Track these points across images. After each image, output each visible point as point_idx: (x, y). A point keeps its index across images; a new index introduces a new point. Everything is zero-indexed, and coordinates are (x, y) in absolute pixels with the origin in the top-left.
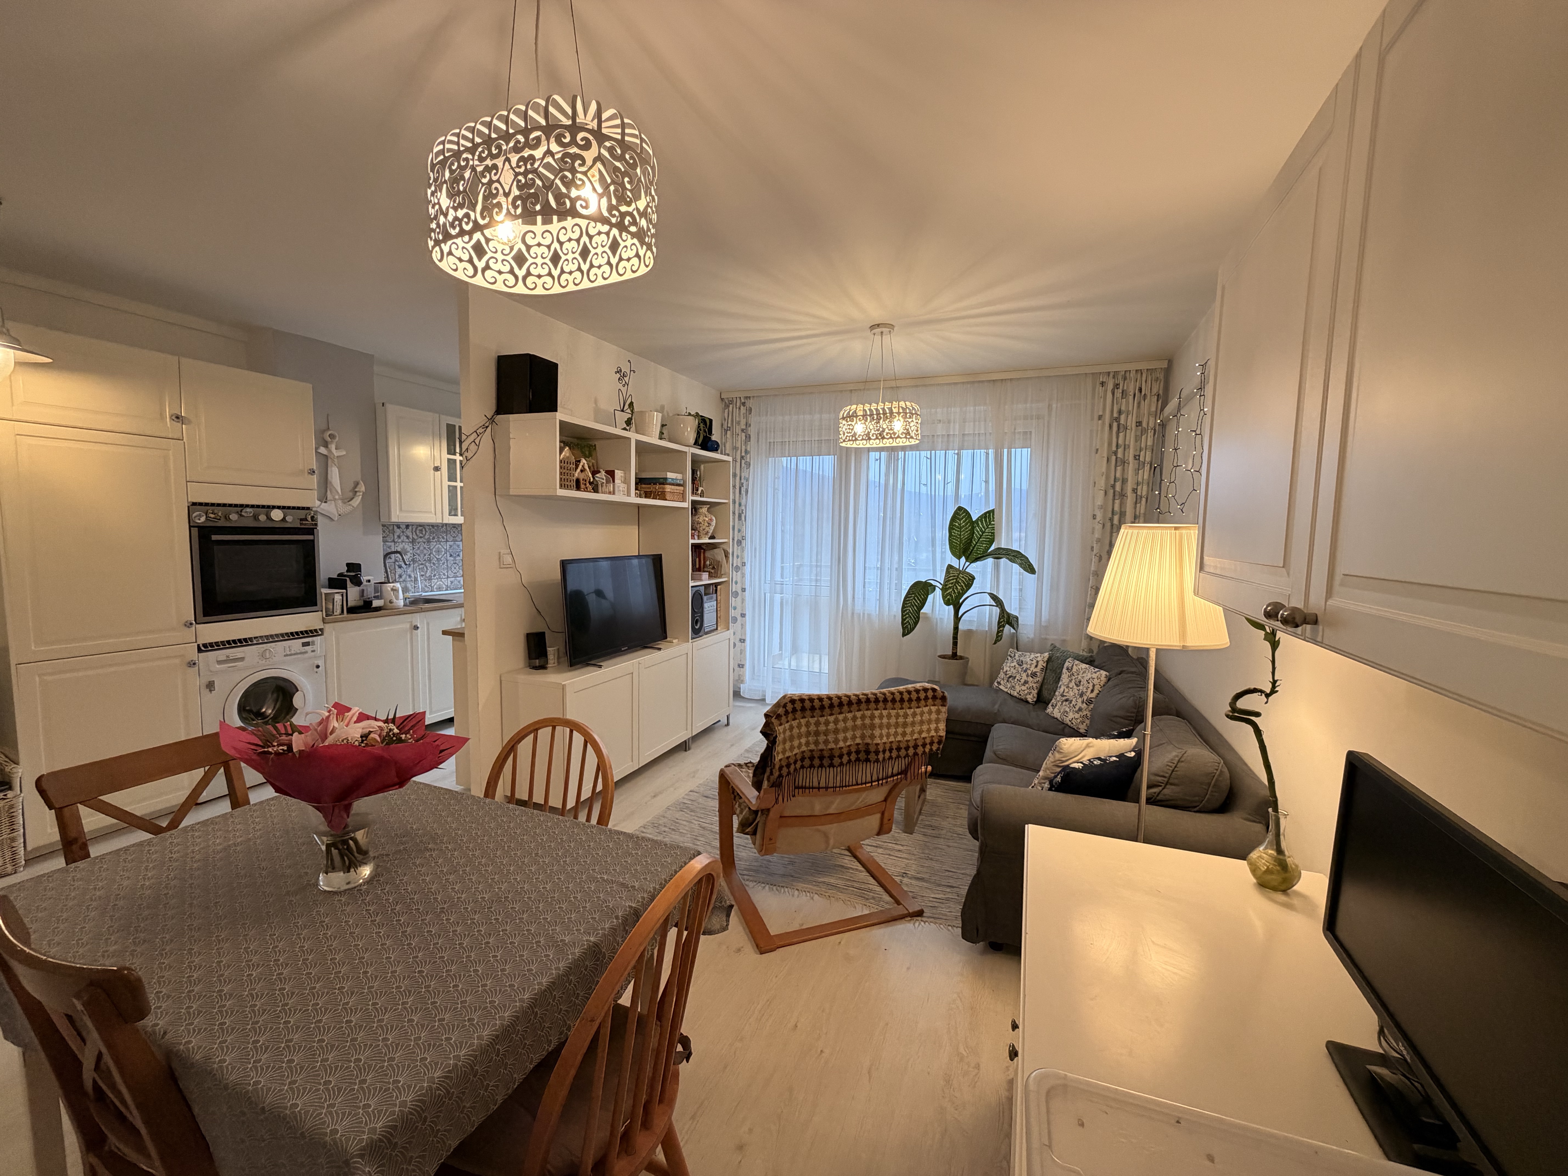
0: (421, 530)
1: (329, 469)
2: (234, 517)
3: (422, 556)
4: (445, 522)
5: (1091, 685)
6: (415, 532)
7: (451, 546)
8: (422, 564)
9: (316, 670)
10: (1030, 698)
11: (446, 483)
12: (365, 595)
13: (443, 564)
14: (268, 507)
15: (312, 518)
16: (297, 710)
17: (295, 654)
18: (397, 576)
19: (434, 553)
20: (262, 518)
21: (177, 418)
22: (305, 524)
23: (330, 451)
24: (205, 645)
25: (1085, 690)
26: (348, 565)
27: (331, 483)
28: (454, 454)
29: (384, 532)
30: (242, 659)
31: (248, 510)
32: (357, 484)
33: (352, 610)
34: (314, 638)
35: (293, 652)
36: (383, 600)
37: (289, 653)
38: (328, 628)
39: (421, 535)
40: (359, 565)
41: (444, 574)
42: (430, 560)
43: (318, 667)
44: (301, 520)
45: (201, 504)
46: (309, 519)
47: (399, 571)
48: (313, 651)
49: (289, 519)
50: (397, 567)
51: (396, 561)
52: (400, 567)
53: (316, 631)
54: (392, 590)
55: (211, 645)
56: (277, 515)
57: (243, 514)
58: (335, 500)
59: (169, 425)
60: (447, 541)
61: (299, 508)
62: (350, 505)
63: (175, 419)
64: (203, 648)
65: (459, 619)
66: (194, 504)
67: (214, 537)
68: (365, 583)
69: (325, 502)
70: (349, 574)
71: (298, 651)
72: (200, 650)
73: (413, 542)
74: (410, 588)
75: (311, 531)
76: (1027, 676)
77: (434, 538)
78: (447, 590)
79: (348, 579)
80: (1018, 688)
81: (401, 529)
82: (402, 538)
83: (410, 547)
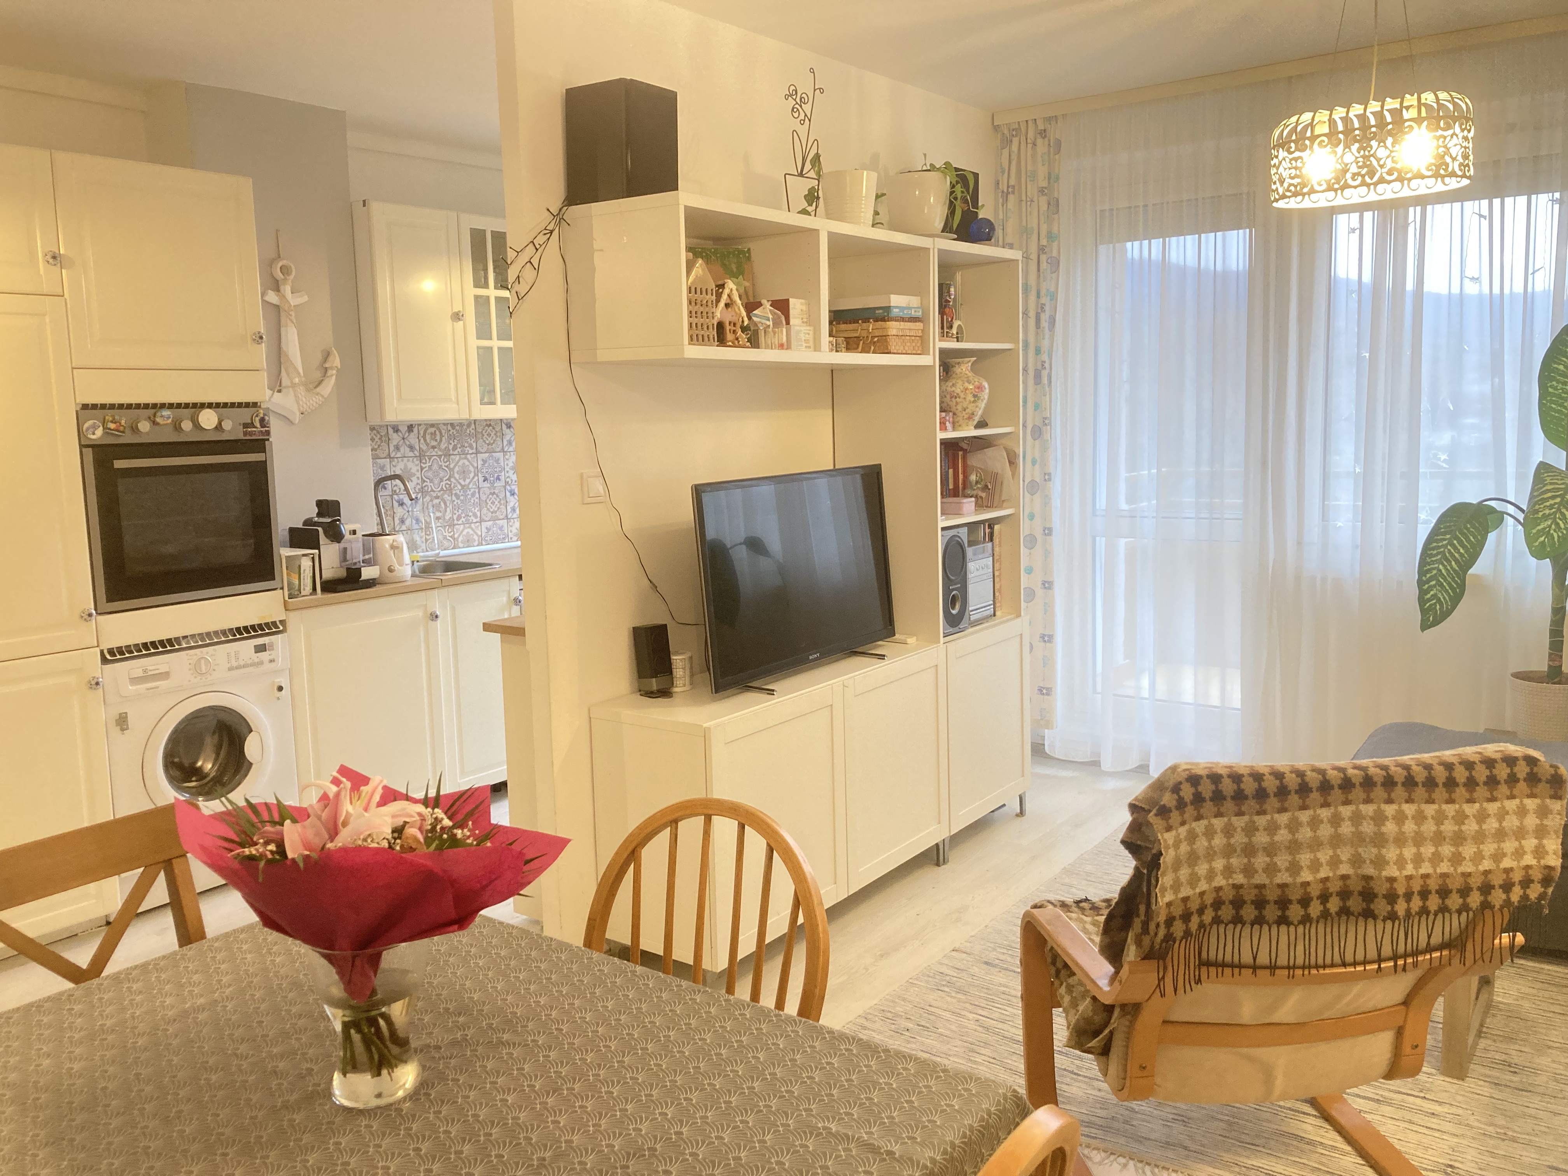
0: (433, 434)
1: (283, 330)
2: (144, 426)
3: (436, 481)
4: (476, 415)
6: (424, 437)
7: (484, 461)
8: (437, 497)
9: (279, 694)
11: (474, 343)
12: (348, 557)
13: (473, 495)
14: (195, 405)
15: (262, 420)
16: (251, 764)
17: (245, 666)
18: (397, 521)
19: (457, 476)
20: (187, 425)
21: (54, 257)
22: (251, 434)
23: (283, 297)
24: (111, 652)
26: (320, 503)
27: (287, 356)
28: (486, 286)
29: (372, 439)
30: (166, 675)
31: (166, 413)
32: (327, 355)
33: (331, 586)
34: (272, 638)
35: (242, 663)
36: (377, 567)
37: (235, 664)
38: (295, 620)
39: (434, 443)
40: (337, 503)
41: (475, 516)
42: (450, 490)
43: (280, 689)
44: (246, 425)
45: (94, 407)
46: (258, 424)
47: (400, 512)
48: (271, 661)
49: (227, 425)
50: (396, 504)
51: (394, 492)
52: (401, 504)
53: (274, 624)
54: (393, 547)
55: (120, 650)
56: (208, 419)
57: (158, 420)
58: (294, 385)
59: (42, 272)
60: (478, 452)
61: (240, 405)
62: (318, 394)
63: (51, 261)
64: (108, 657)
65: (505, 599)
66: (85, 407)
67: (119, 464)
68: (347, 536)
69: (279, 391)
70: (322, 520)
71: (249, 662)
72: (104, 660)
73: (421, 457)
74: (419, 543)
75: (259, 445)
77: (455, 448)
78: (480, 544)
79: (320, 529)
81: (400, 434)
82: (402, 449)
83: (417, 465)
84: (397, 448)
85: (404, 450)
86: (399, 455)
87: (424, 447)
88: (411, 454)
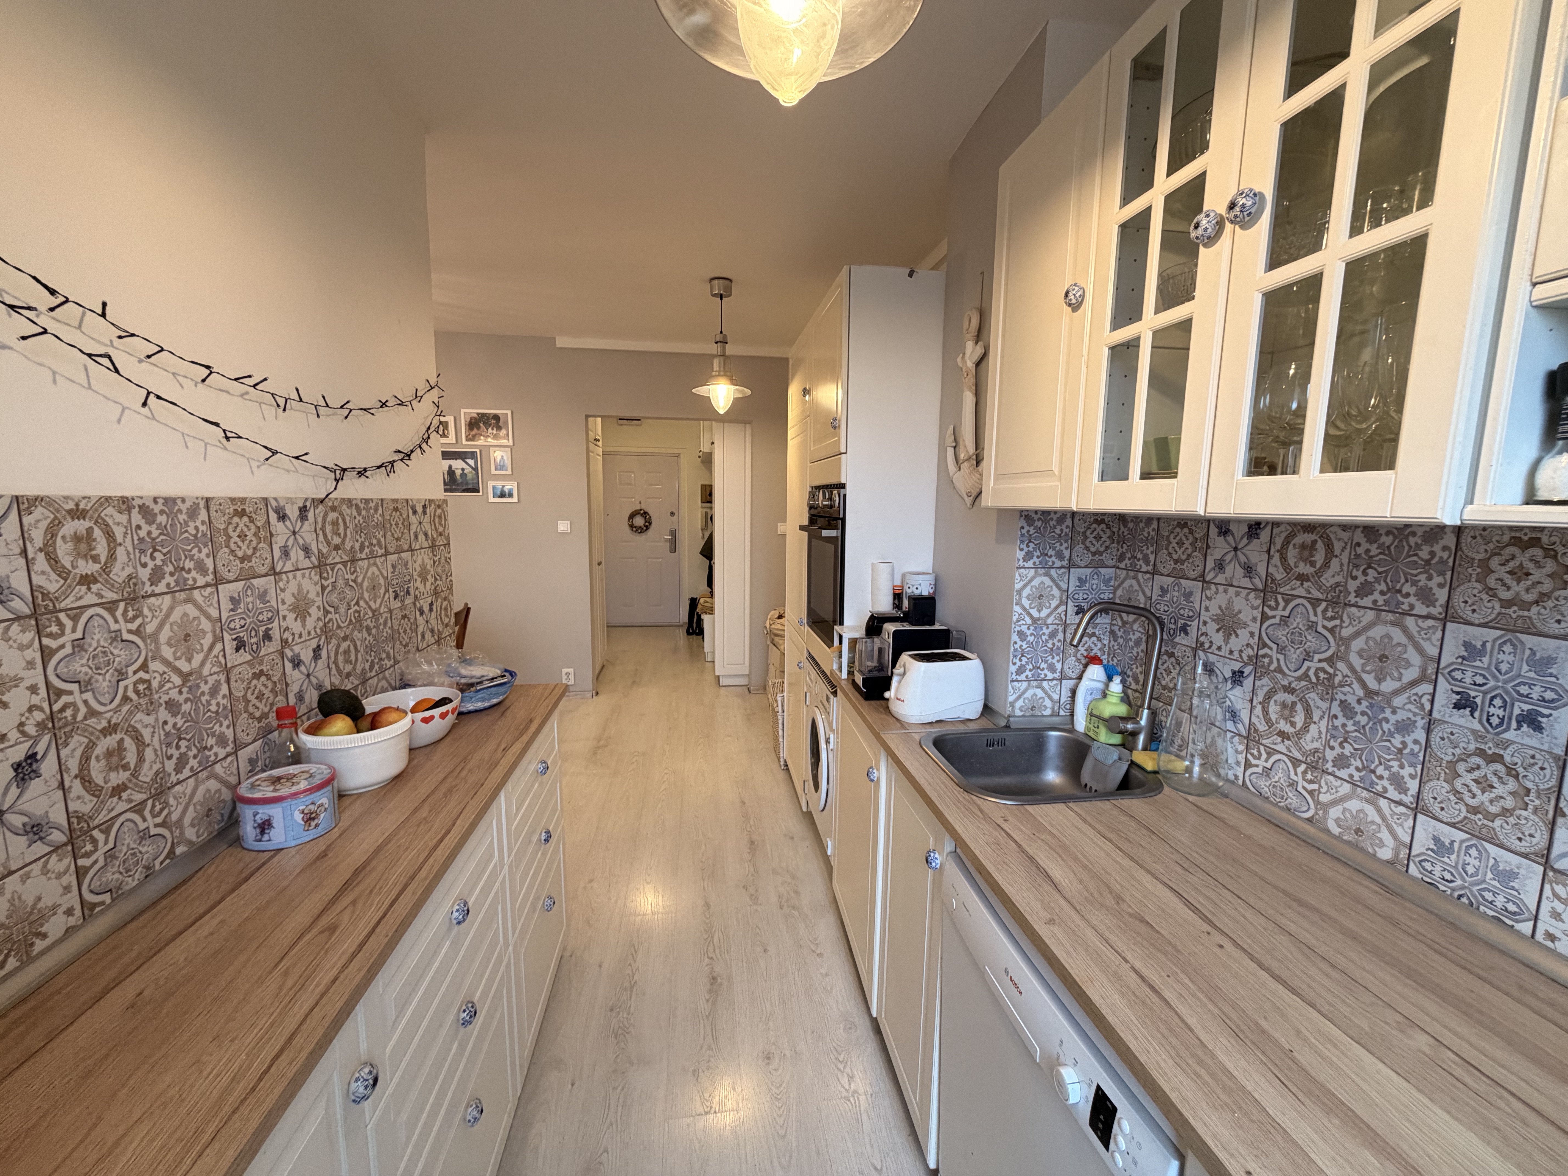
81: (1230, 538)
82: (1229, 570)
83: (1254, 608)
84: (1220, 566)
85: (1234, 571)
86: (1220, 579)
87: (1279, 574)
88: (1246, 582)
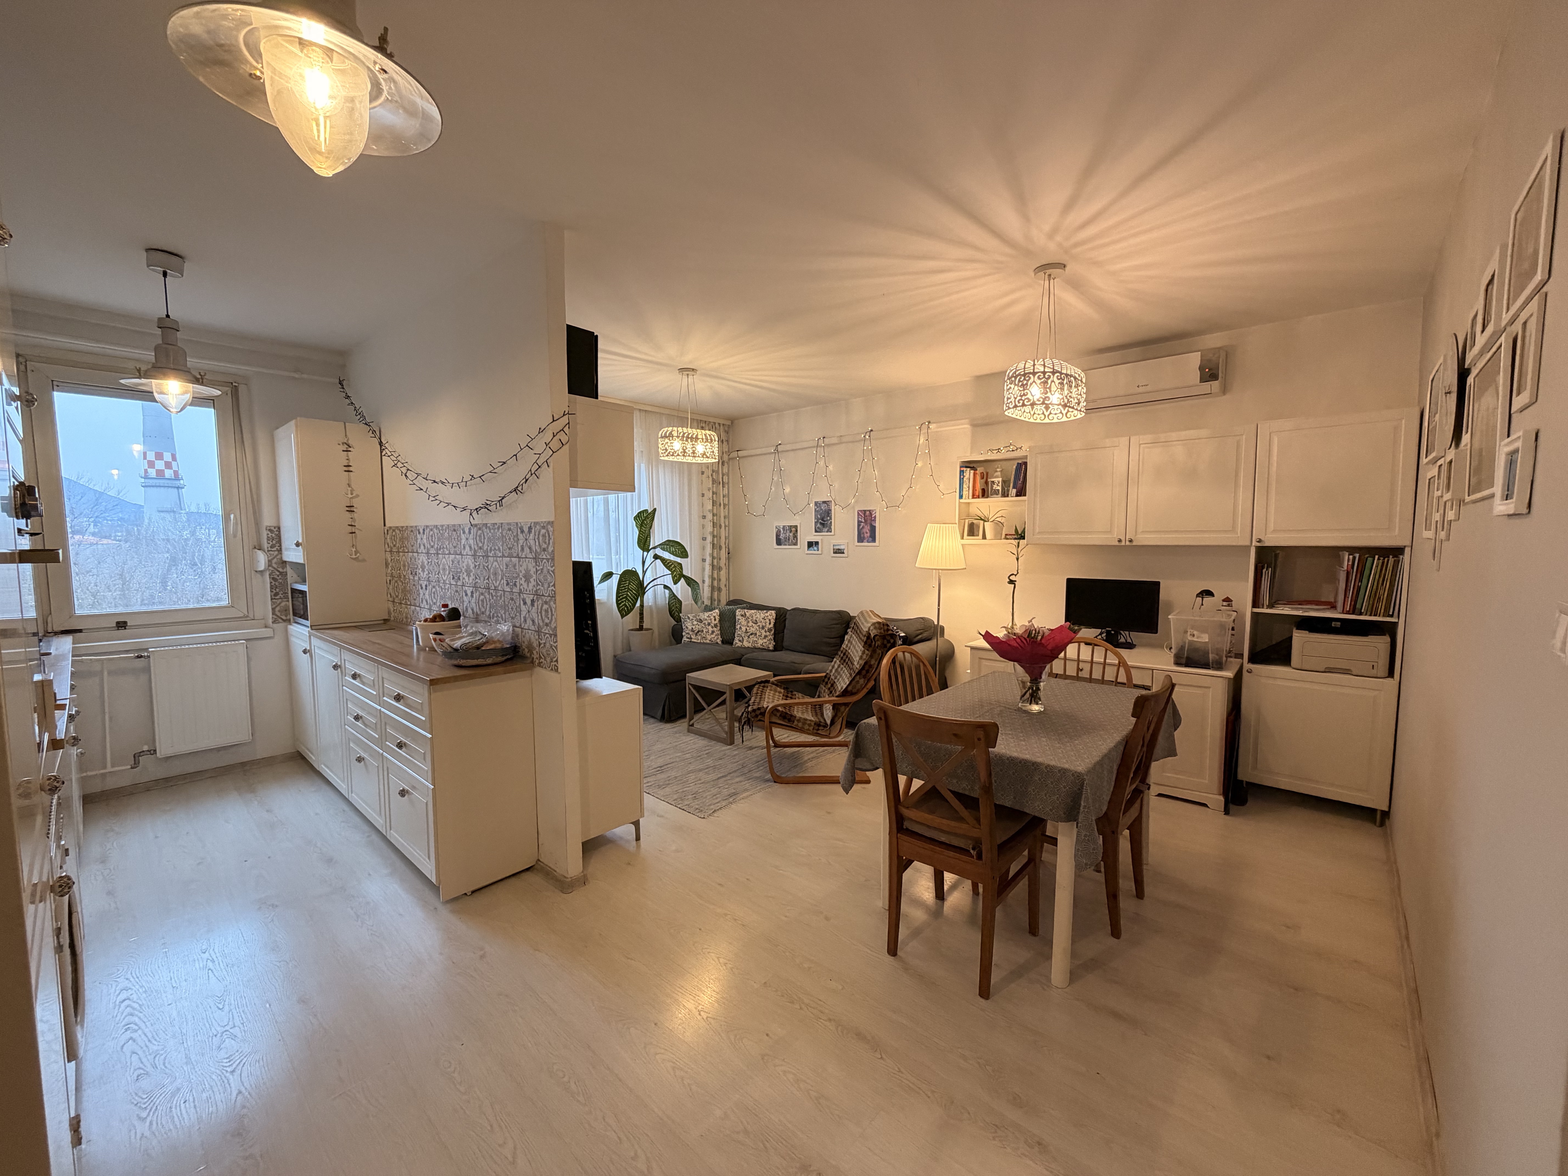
5: (768, 621)
10: (719, 641)
25: (764, 624)
76: (712, 627)
80: (709, 637)
